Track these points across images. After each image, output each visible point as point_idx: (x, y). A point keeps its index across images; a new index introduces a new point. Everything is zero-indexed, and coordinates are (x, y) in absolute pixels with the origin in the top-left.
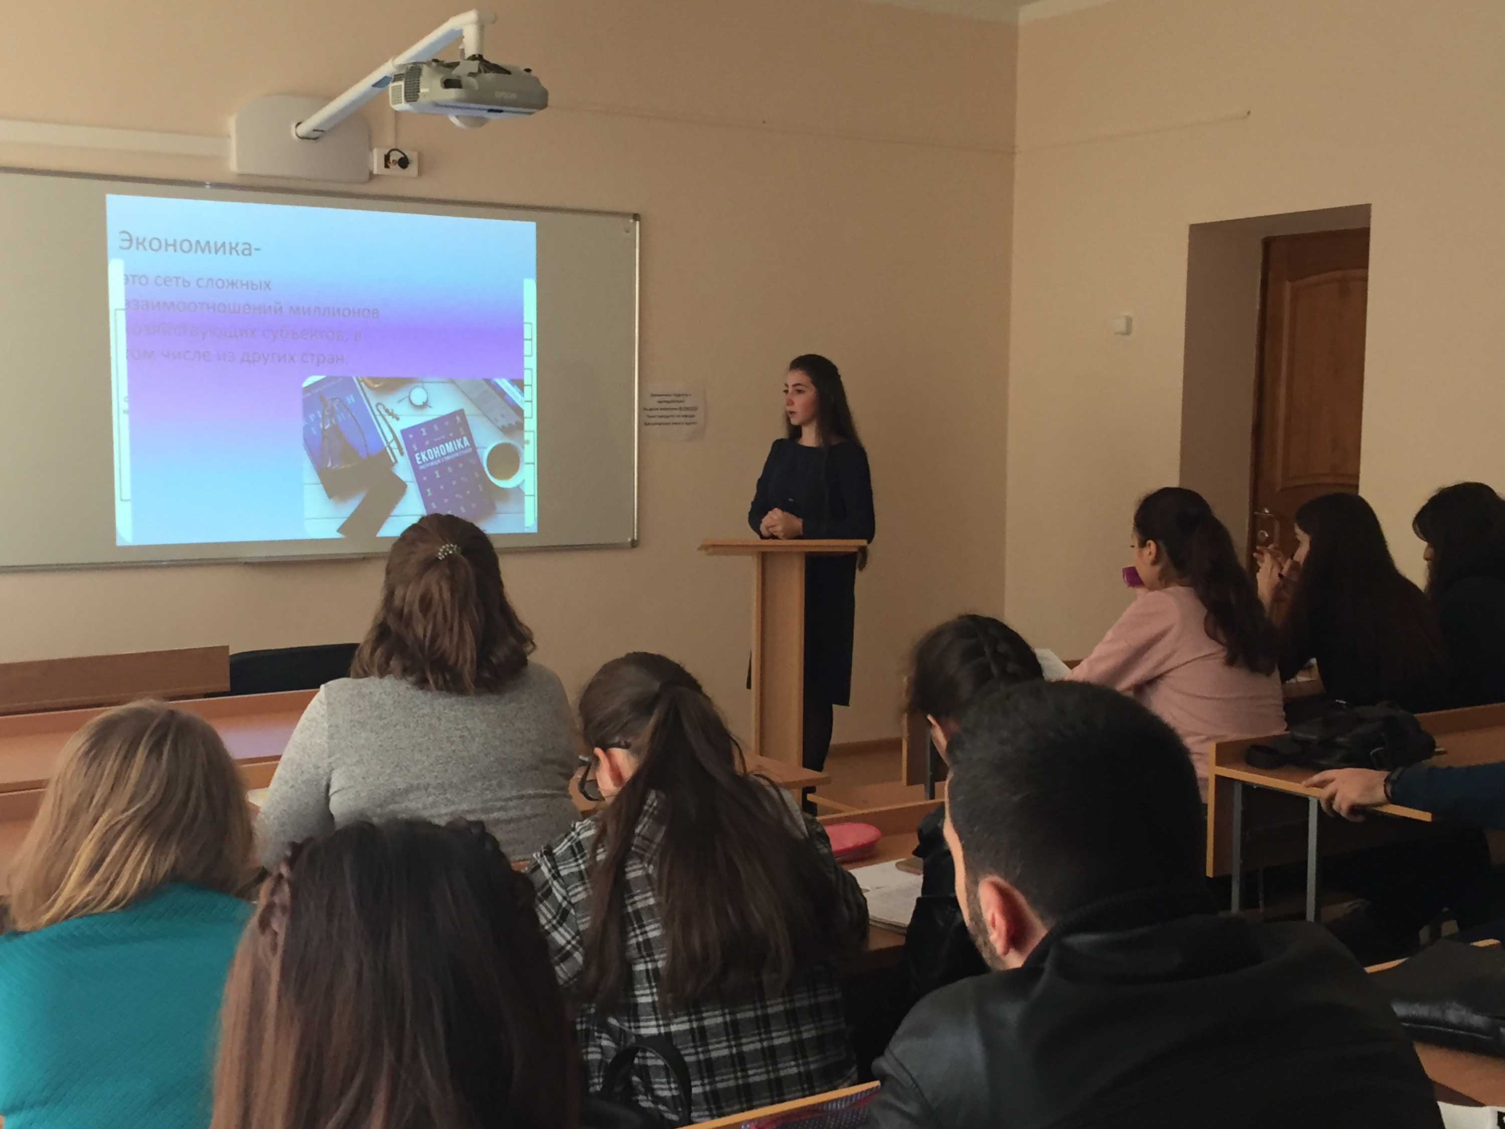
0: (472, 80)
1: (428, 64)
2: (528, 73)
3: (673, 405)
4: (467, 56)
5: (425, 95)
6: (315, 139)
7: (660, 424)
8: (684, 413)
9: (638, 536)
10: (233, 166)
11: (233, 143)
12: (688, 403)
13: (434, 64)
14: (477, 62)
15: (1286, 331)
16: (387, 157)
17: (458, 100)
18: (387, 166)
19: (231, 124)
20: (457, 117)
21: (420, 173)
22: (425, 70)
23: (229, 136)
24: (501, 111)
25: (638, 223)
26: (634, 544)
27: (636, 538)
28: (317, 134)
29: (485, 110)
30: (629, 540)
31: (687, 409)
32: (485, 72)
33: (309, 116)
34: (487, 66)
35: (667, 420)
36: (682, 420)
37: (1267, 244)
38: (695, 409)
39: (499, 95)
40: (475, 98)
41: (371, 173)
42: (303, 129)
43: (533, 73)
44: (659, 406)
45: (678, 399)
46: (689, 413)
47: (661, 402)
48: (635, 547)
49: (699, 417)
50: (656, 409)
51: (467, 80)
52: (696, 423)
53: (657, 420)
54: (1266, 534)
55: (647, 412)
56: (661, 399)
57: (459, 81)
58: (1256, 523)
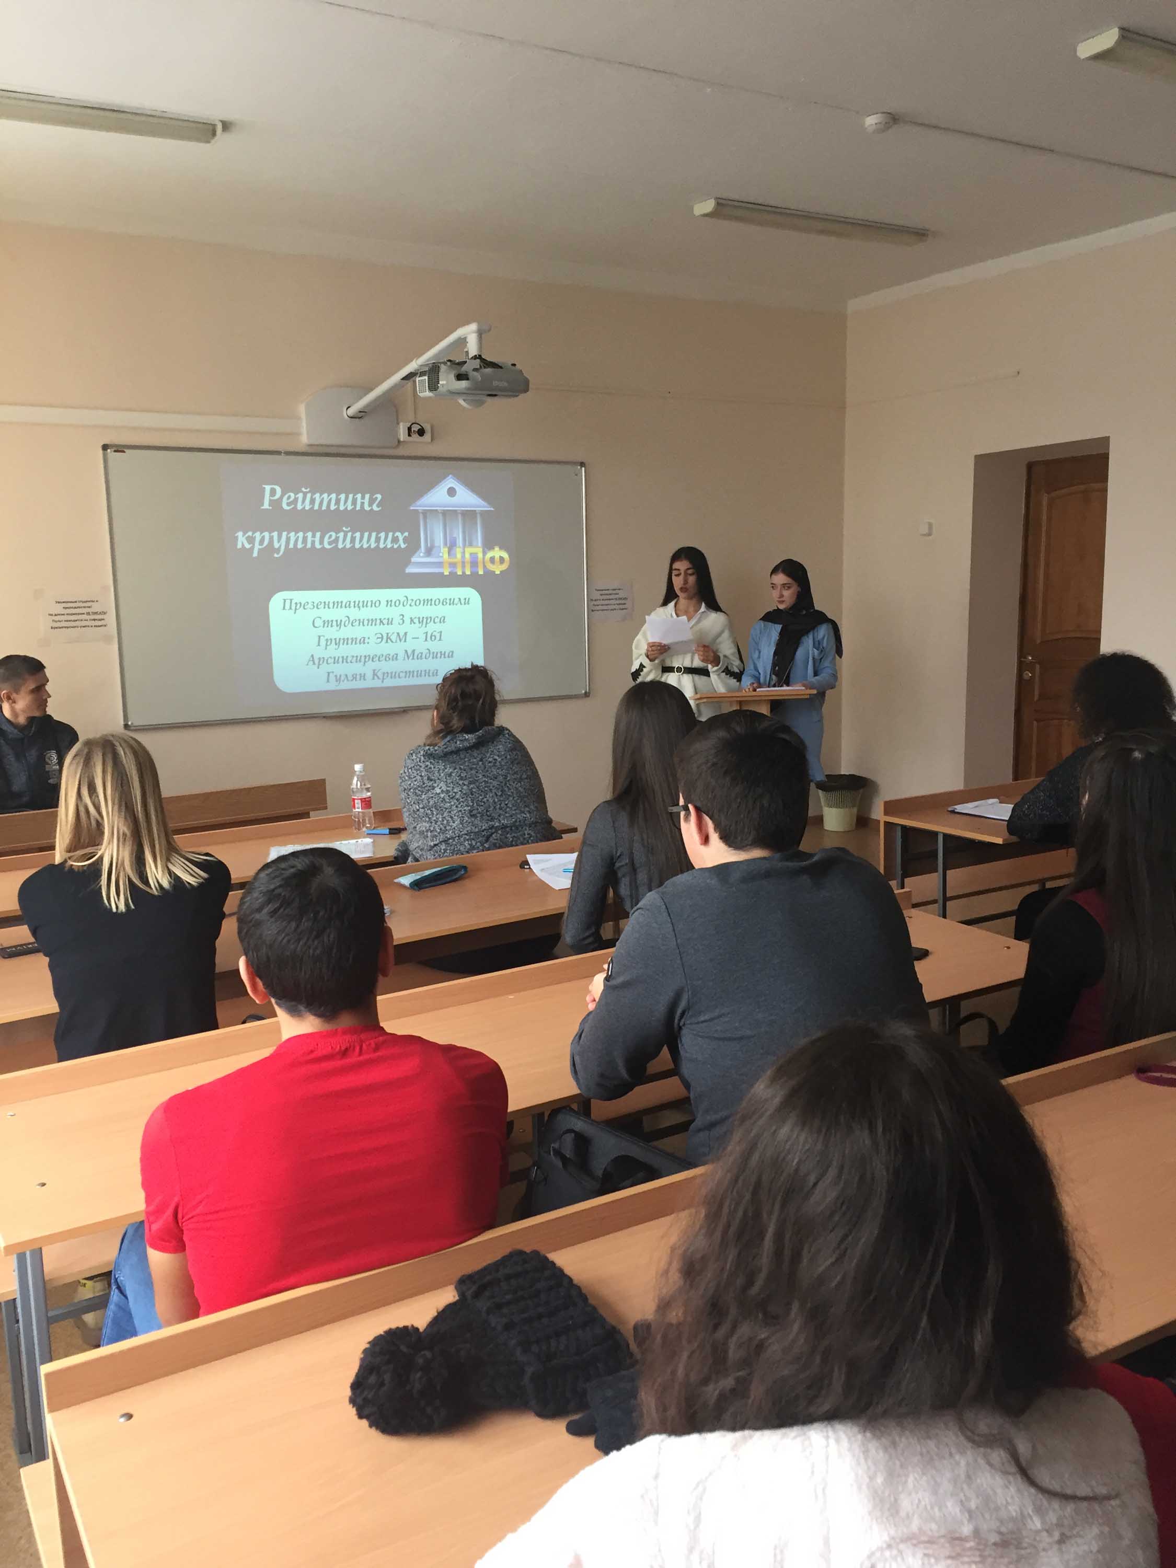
0: (475, 373)
1: (445, 363)
2: (514, 367)
3: (611, 597)
4: (470, 357)
5: (443, 385)
6: (360, 418)
7: (603, 610)
8: (618, 602)
9: (589, 690)
10: (305, 440)
11: (304, 424)
12: (621, 595)
13: (449, 363)
14: (478, 361)
15: (1044, 529)
17: (468, 389)
19: (302, 409)
20: (464, 400)
21: (433, 439)
22: (443, 368)
23: (299, 418)
24: (495, 395)
26: (587, 695)
28: (360, 415)
29: (484, 395)
30: (583, 692)
31: (620, 599)
32: (485, 367)
33: (354, 403)
34: (486, 364)
35: (605, 607)
36: (617, 607)
37: (1030, 467)
38: (625, 599)
39: (495, 383)
40: (477, 387)
41: (399, 441)
42: (351, 412)
43: (518, 367)
44: (602, 597)
45: (614, 592)
46: (623, 602)
47: (601, 595)
48: (589, 696)
49: (629, 604)
50: (599, 600)
51: (473, 374)
52: (626, 609)
53: (600, 608)
54: (1030, 675)
55: (593, 602)
56: (602, 592)
57: (467, 375)
58: (1021, 668)
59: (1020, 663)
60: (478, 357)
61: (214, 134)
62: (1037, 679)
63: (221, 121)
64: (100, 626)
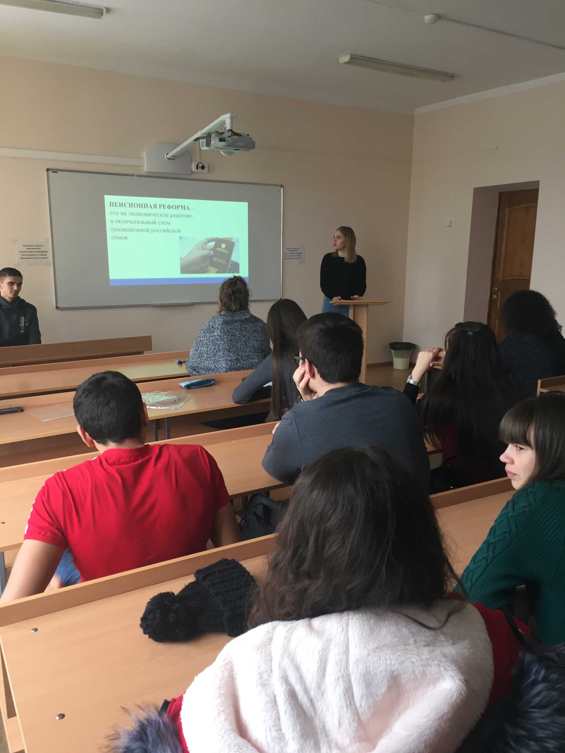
0: (229, 139)
1: (214, 133)
3: (294, 252)
4: (227, 130)
5: (213, 144)
7: (290, 258)
10: (145, 169)
11: (146, 162)
12: (299, 251)
13: (216, 133)
14: (230, 132)
15: (506, 226)
16: (197, 166)
17: (224, 146)
18: (197, 169)
19: (144, 154)
20: (223, 152)
21: (209, 171)
22: (213, 135)
23: (144, 158)
24: (239, 150)
28: (173, 158)
29: (233, 149)
33: (170, 152)
34: (234, 134)
36: (297, 257)
37: (501, 194)
38: (301, 253)
40: (229, 145)
41: (192, 171)
42: (169, 156)
43: (250, 136)
45: (296, 250)
46: (299, 255)
49: (302, 256)
50: (288, 253)
51: (227, 139)
52: (301, 258)
53: (288, 257)
54: (496, 297)
55: (285, 254)
56: (290, 250)
57: (225, 139)
58: (492, 293)
59: (491, 291)
60: (231, 130)
61: (102, 14)
62: (499, 299)
63: (106, 8)
64: (44, 258)
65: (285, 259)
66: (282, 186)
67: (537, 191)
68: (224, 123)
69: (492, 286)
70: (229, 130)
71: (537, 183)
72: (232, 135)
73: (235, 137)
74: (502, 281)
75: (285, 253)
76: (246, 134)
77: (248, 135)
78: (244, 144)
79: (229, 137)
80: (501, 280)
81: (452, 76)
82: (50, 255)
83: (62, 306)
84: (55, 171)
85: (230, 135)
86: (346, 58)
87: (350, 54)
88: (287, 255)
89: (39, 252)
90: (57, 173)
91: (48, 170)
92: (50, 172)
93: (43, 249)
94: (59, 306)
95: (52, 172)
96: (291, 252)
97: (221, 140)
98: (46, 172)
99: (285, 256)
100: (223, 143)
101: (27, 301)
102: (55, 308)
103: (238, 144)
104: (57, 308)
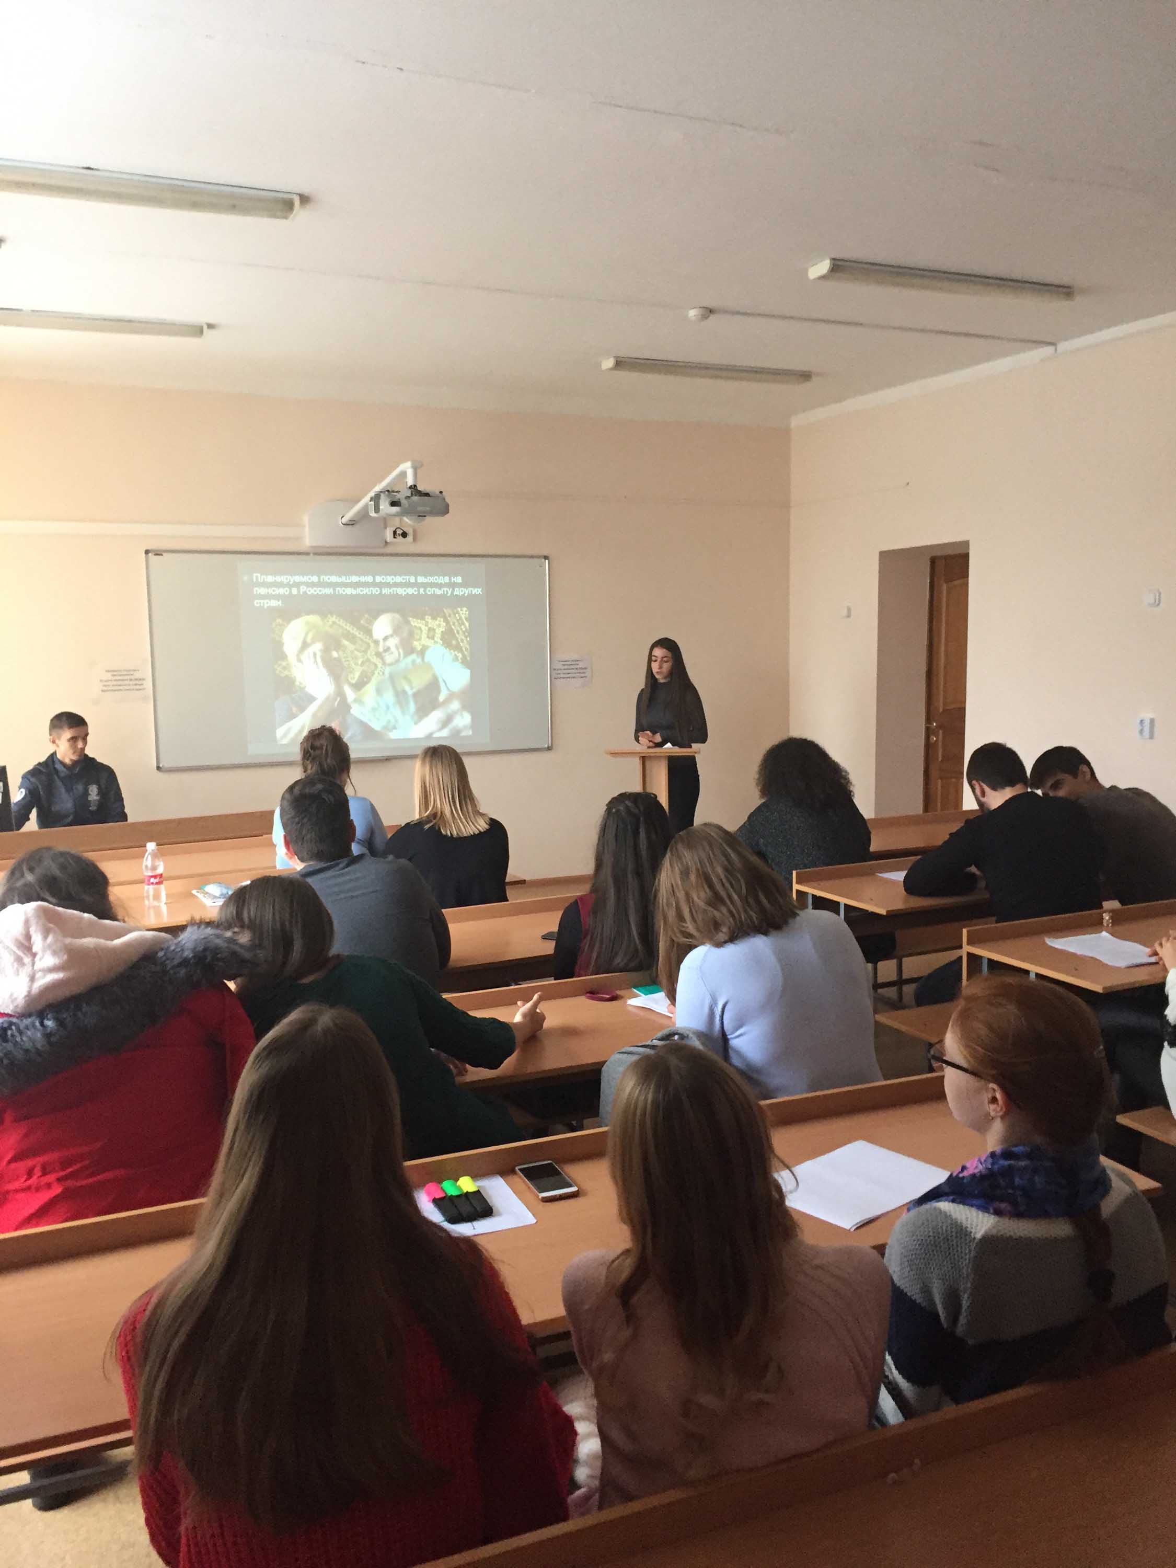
0: (406, 501)
1: (385, 493)
2: (440, 494)
3: (572, 667)
4: (407, 486)
5: (383, 509)
6: (352, 525)
7: (564, 678)
8: (578, 671)
9: (552, 744)
10: (308, 542)
11: (307, 529)
12: (581, 665)
14: (411, 490)
16: (395, 533)
17: (397, 512)
18: (394, 537)
19: (306, 519)
21: (415, 539)
22: (385, 496)
23: (305, 526)
24: (427, 516)
25: (547, 561)
26: (549, 749)
27: (550, 745)
28: (351, 523)
29: (414, 515)
30: (546, 746)
31: (581, 668)
32: (415, 495)
33: (348, 512)
34: (416, 492)
35: (568, 676)
36: (578, 675)
37: (933, 561)
38: (585, 668)
40: (409, 511)
41: (386, 542)
42: (345, 520)
43: (443, 494)
44: (563, 668)
45: (574, 663)
46: (581, 671)
47: (564, 665)
48: (550, 750)
49: (588, 673)
50: (561, 669)
51: (403, 501)
52: (586, 677)
53: (562, 676)
54: (935, 739)
55: (556, 672)
56: (564, 663)
57: (400, 502)
58: (929, 732)
59: (927, 729)
60: (414, 488)
61: (201, 332)
62: (940, 744)
63: (206, 323)
64: (140, 689)
65: (555, 678)
66: (546, 558)
67: (966, 557)
68: (403, 474)
69: (928, 720)
70: (411, 487)
71: (966, 544)
72: (412, 494)
73: (415, 498)
74: (944, 710)
75: (555, 669)
76: (438, 493)
77: (441, 492)
78: (428, 509)
79: (407, 497)
80: (941, 710)
81: (805, 376)
82: (149, 684)
83: (166, 765)
84: (158, 553)
85: (409, 494)
86: (609, 363)
87: (615, 357)
88: (559, 672)
89: (131, 680)
90: (162, 555)
91: (147, 552)
92: (150, 554)
93: (137, 675)
94: (161, 766)
95: (155, 555)
96: (566, 667)
97: (393, 504)
98: (144, 555)
99: (558, 674)
100: (395, 509)
101: (99, 760)
102: (156, 771)
103: (419, 509)
104: (158, 768)
